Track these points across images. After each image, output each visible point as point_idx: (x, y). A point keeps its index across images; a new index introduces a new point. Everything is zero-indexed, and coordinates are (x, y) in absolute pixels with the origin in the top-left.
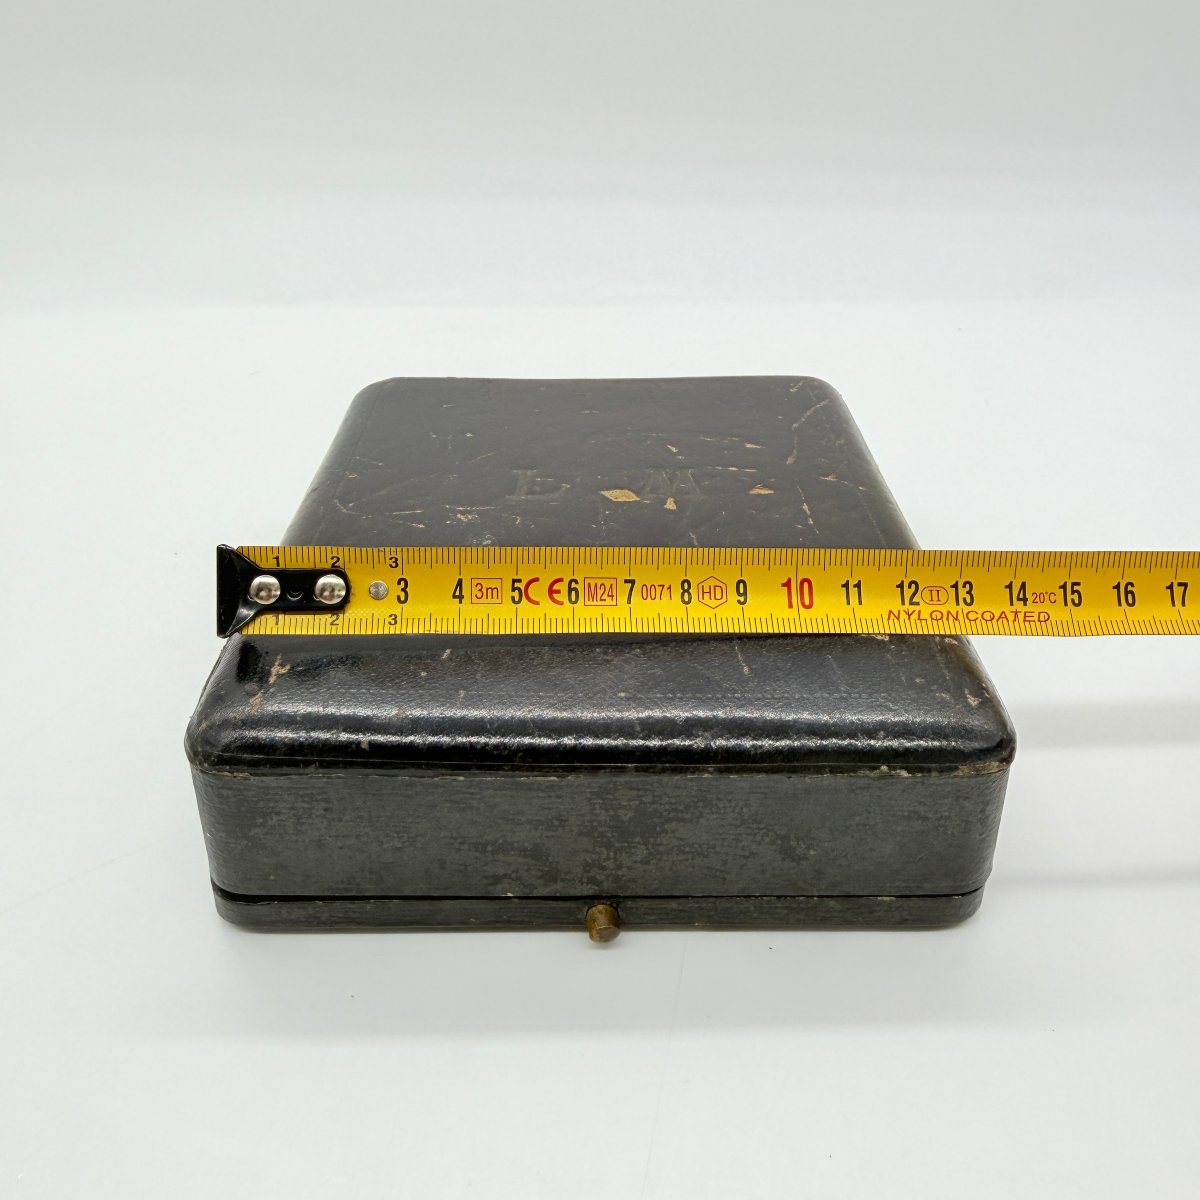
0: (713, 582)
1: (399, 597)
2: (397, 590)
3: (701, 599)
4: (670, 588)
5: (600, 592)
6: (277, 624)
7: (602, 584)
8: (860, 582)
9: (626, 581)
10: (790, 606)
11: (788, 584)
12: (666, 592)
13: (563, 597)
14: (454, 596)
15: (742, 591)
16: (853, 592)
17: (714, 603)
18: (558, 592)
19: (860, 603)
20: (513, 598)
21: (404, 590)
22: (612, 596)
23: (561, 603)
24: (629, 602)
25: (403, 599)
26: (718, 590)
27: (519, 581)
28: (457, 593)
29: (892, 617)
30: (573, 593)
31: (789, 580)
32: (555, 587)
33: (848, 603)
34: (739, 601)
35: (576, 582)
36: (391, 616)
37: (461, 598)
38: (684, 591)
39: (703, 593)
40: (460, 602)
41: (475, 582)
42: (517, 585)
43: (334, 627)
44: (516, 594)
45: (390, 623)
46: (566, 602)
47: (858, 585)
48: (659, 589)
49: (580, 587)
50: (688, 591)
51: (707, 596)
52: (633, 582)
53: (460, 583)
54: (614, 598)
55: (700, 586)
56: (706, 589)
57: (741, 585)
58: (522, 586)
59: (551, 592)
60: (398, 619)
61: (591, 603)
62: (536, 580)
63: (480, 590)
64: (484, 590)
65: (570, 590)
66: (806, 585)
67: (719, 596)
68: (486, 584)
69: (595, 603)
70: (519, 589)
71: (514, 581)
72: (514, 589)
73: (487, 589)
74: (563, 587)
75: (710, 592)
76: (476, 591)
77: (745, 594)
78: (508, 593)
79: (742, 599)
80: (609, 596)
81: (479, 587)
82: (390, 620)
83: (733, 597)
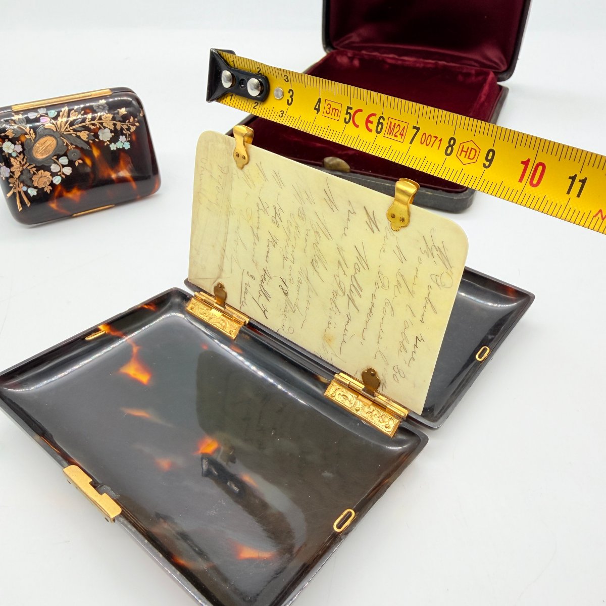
0: (471, 145)
1: (288, 100)
2: (287, 96)
3: (458, 155)
4: (441, 140)
5: (396, 130)
6: (231, 100)
7: (399, 125)
8: (586, 179)
9: (414, 127)
10: (521, 180)
11: (526, 163)
12: (437, 142)
13: (373, 127)
14: (315, 109)
15: (490, 158)
16: (577, 185)
17: (466, 160)
18: (371, 122)
19: (578, 196)
20: (345, 119)
21: (291, 97)
22: (402, 135)
23: (370, 131)
24: (411, 143)
25: (290, 102)
26: (473, 151)
27: (351, 108)
28: (317, 107)
29: (599, 215)
30: (380, 126)
31: (529, 160)
32: (371, 119)
33: (568, 193)
34: (484, 165)
35: (384, 119)
36: (281, 111)
37: (318, 110)
38: (450, 146)
39: (462, 151)
40: (317, 113)
41: (327, 102)
42: (349, 111)
43: (254, 110)
44: (348, 117)
45: (279, 115)
46: (374, 131)
47: (583, 182)
48: (433, 139)
49: (385, 123)
50: (452, 146)
51: (464, 153)
52: (418, 129)
53: (319, 100)
54: (403, 137)
55: (462, 145)
56: (465, 149)
57: (491, 153)
58: (352, 112)
59: (368, 121)
60: (284, 115)
61: (388, 136)
62: (361, 111)
63: (329, 108)
64: (331, 109)
65: (379, 123)
66: (540, 168)
67: (471, 157)
68: (333, 105)
69: (390, 137)
70: (350, 114)
71: (349, 108)
72: (347, 113)
73: (333, 109)
74: (375, 120)
75: (466, 152)
76: (327, 109)
77: (491, 161)
78: (343, 115)
79: (487, 164)
80: (400, 134)
81: (329, 106)
82: (280, 113)
83: (482, 160)
